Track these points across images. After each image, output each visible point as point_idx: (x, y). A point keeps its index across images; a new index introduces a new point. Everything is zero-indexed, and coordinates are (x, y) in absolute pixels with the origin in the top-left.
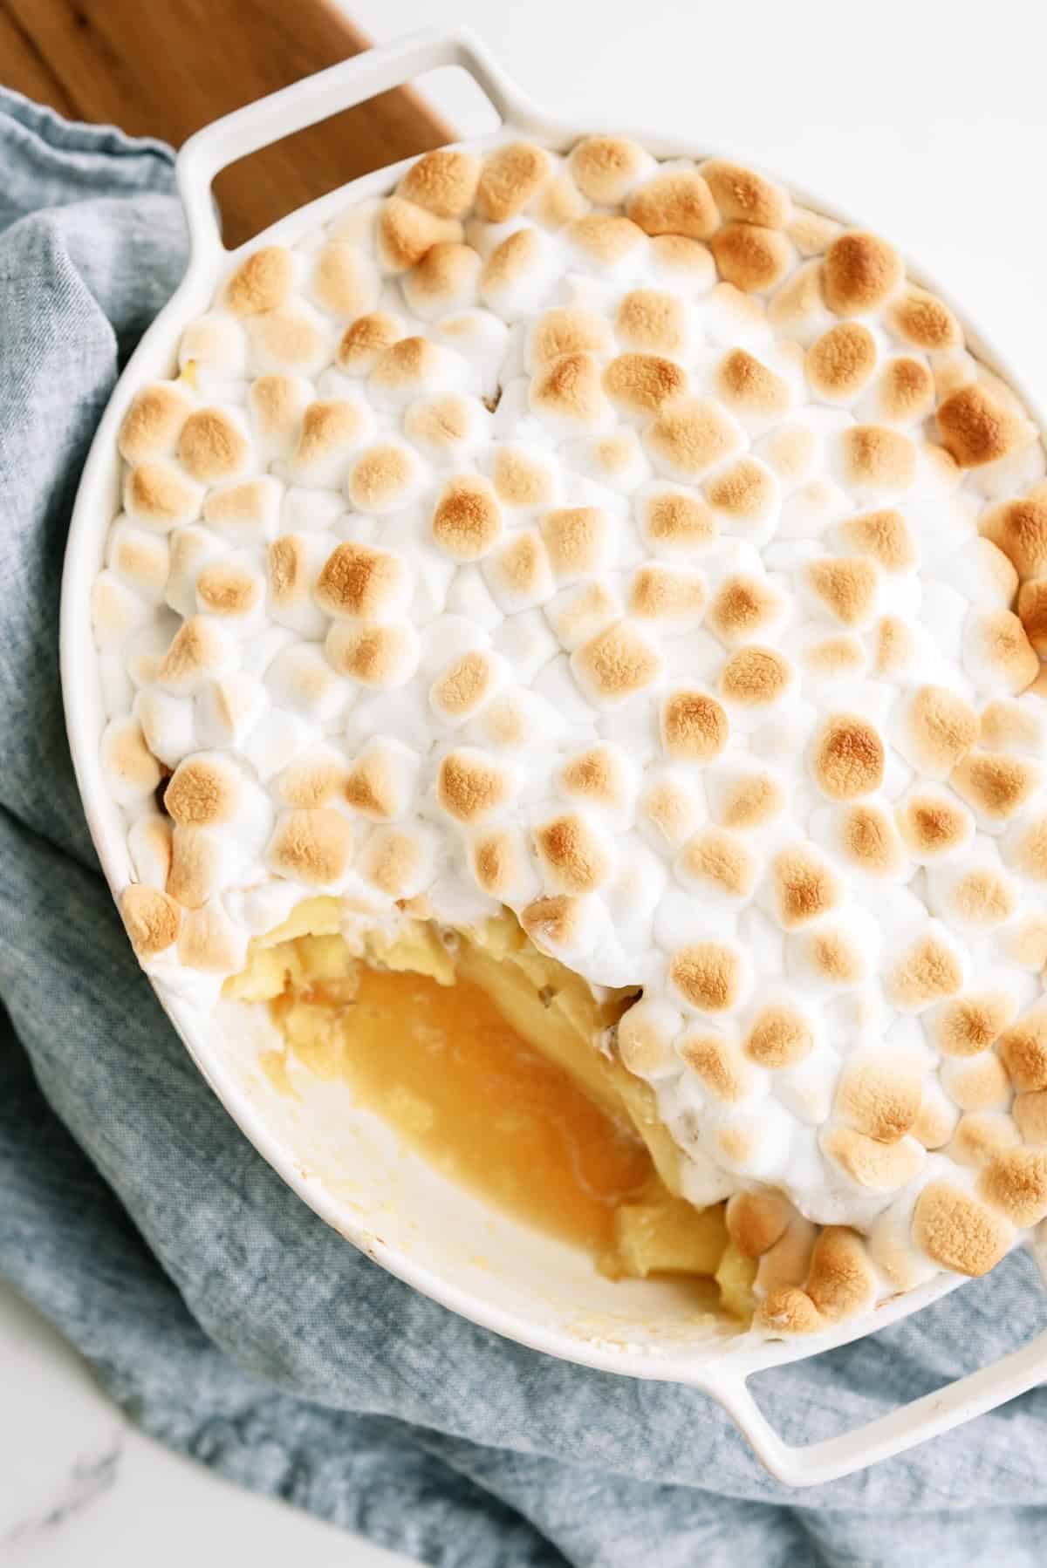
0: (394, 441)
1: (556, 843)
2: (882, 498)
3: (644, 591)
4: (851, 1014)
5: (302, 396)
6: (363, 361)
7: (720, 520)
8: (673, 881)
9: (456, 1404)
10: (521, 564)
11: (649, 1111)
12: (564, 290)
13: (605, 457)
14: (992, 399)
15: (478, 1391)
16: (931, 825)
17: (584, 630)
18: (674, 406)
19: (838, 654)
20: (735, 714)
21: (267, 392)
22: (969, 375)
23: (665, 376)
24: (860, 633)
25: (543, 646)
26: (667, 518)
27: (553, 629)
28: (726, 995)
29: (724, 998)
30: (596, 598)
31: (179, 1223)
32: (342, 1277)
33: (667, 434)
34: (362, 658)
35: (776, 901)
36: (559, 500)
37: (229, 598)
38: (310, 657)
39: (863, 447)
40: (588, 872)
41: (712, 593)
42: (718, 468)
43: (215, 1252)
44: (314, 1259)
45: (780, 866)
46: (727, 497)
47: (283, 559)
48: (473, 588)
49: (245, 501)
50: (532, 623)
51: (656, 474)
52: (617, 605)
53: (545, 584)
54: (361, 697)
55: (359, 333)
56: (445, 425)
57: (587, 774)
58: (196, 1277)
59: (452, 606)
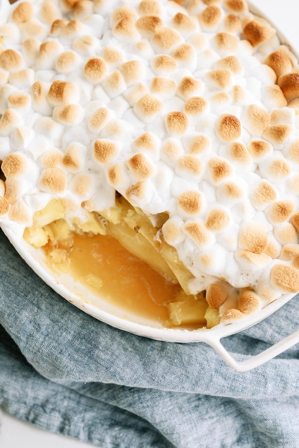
0: (70, 51)
1: (135, 161)
2: (228, 54)
3: (156, 84)
4: (240, 209)
6: (57, 32)
7: (177, 62)
8: (176, 174)
9: (119, 370)
10: (114, 79)
11: (176, 257)
13: (139, 47)
14: (259, 23)
15: (126, 364)
16: (258, 146)
17: (137, 97)
18: (158, 29)
19: (222, 96)
20: (190, 118)
21: (27, 44)
22: (251, 18)
23: (155, 20)
24: (228, 89)
25: (124, 105)
26: (160, 62)
27: (127, 99)
28: (198, 206)
29: (197, 207)
30: (140, 87)
31: (16, 318)
32: (75, 332)
33: (158, 37)
34: (65, 114)
35: (211, 175)
36: (125, 60)
37: (19, 101)
38: (48, 120)
39: (221, 38)
40: (146, 170)
41: (178, 83)
42: (176, 46)
43: (30, 327)
44: (65, 327)
45: (210, 164)
46: (179, 54)
47: (37, 88)
48: (99, 91)
49: (23, 74)
50: (120, 100)
52: (147, 91)
53: (123, 86)
54: (66, 129)
55: (56, 24)
56: (86, 42)
57: (143, 140)
58: (24, 338)
59: (93, 98)
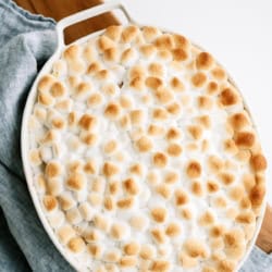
0: (98, 92)
1: (128, 185)
2: (205, 112)
3: (151, 129)
4: (190, 228)
5: (79, 81)
6: (93, 74)
7: (169, 115)
8: (152, 194)
12: (138, 62)
13: (144, 100)
14: (234, 91)
16: (212, 187)
17: (137, 138)
18: (160, 89)
19: (193, 147)
20: (169, 159)
21: (71, 79)
22: (228, 86)
23: (158, 82)
24: (199, 143)
25: (128, 140)
26: (157, 114)
27: (131, 137)
30: (140, 130)
33: (158, 96)
34: (87, 140)
35: (175, 201)
36: (134, 107)
37: (58, 125)
38: (75, 139)
39: (202, 101)
41: (166, 131)
42: (169, 103)
45: (176, 193)
46: (171, 110)
47: (71, 117)
48: (113, 127)
49: (64, 104)
50: (126, 135)
51: (156, 104)
52: (145, 133)
53: (129, 126)
54: (87, 149)
55: (92, 67)
56: (110, 90)
57: (135, 169)
59: (109, 130)
